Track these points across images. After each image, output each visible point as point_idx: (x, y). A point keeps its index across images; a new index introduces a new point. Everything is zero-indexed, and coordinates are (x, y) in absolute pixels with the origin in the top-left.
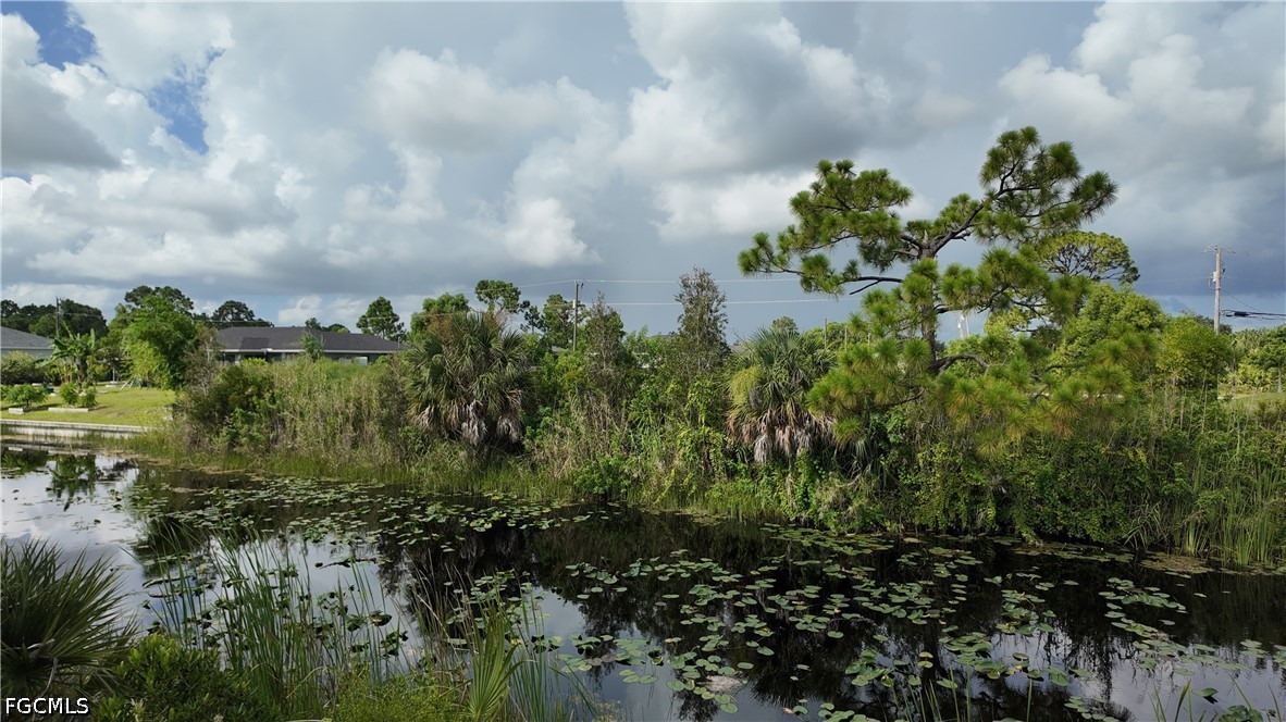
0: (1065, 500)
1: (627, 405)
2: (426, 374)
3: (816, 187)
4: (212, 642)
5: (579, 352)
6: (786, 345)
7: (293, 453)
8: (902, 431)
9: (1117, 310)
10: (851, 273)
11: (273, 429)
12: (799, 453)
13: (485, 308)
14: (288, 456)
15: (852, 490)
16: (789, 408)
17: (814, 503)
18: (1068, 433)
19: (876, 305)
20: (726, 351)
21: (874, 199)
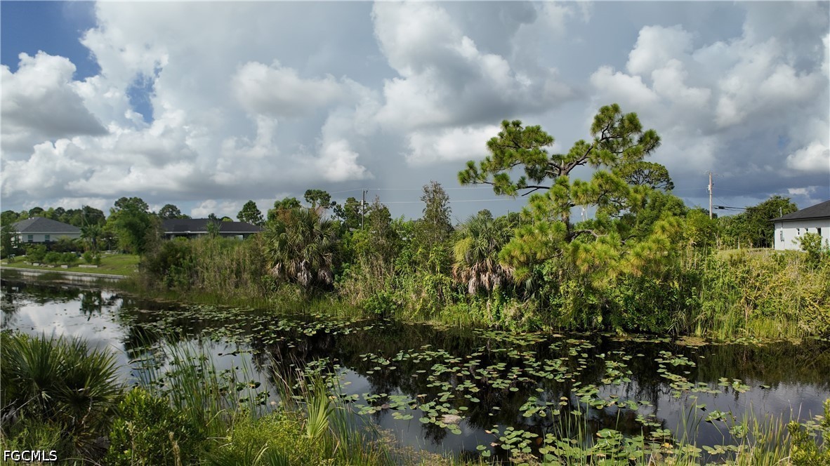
0: (638, 310)
1: (394, 261)
2: (277, 245)
3: (501, 135)
4: (165, 394)
5: (365, 230)
6: (486, 225)
7: (203, 291)
8: (552, 274)
9: (664, 205)
10: (522, 184)
11: (191, 277)
12: (494, 288)
13: (310, 206)
14: (200, 293)
15: (524, 308)
16: (488, 262)
17: (503, 316)
18: (640, 274)
19: (536, 202)
20: (451, 229)
21: (534, 142)
